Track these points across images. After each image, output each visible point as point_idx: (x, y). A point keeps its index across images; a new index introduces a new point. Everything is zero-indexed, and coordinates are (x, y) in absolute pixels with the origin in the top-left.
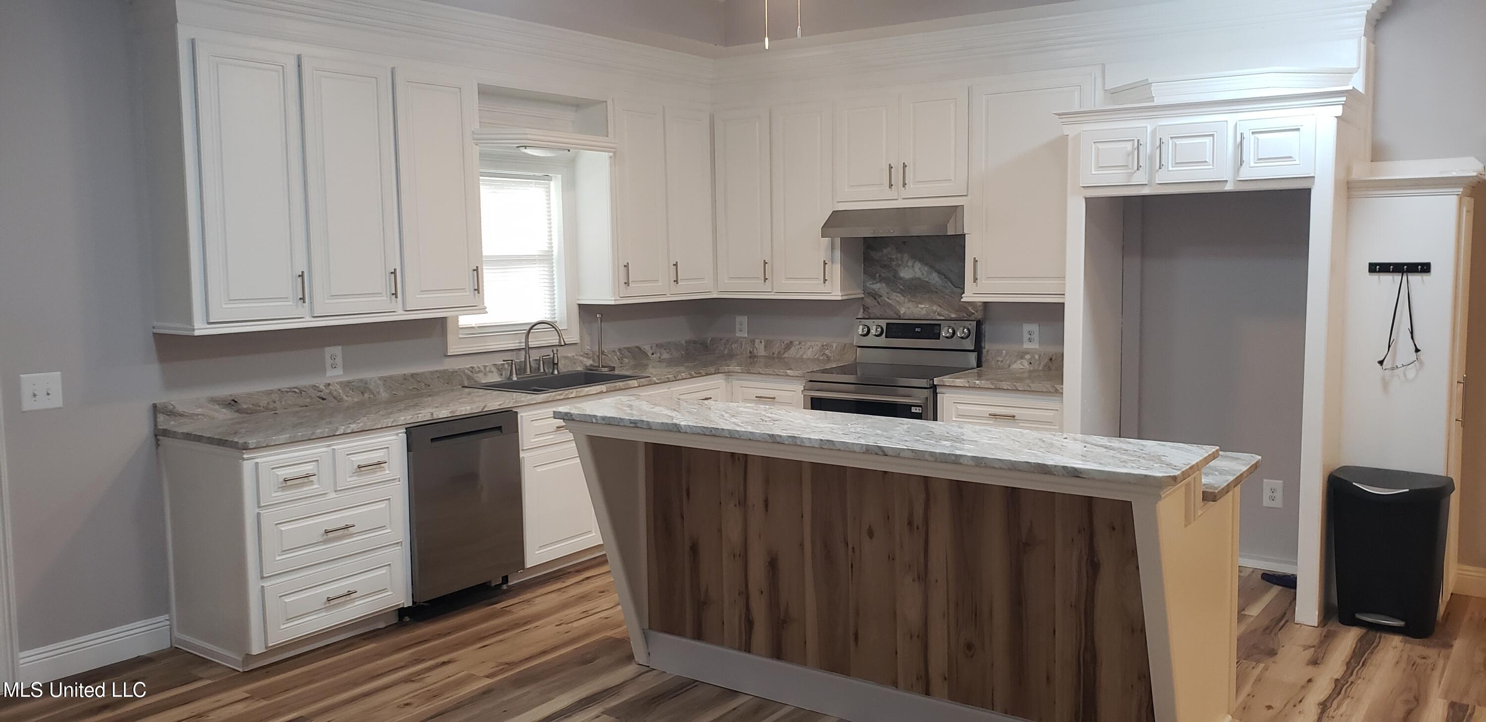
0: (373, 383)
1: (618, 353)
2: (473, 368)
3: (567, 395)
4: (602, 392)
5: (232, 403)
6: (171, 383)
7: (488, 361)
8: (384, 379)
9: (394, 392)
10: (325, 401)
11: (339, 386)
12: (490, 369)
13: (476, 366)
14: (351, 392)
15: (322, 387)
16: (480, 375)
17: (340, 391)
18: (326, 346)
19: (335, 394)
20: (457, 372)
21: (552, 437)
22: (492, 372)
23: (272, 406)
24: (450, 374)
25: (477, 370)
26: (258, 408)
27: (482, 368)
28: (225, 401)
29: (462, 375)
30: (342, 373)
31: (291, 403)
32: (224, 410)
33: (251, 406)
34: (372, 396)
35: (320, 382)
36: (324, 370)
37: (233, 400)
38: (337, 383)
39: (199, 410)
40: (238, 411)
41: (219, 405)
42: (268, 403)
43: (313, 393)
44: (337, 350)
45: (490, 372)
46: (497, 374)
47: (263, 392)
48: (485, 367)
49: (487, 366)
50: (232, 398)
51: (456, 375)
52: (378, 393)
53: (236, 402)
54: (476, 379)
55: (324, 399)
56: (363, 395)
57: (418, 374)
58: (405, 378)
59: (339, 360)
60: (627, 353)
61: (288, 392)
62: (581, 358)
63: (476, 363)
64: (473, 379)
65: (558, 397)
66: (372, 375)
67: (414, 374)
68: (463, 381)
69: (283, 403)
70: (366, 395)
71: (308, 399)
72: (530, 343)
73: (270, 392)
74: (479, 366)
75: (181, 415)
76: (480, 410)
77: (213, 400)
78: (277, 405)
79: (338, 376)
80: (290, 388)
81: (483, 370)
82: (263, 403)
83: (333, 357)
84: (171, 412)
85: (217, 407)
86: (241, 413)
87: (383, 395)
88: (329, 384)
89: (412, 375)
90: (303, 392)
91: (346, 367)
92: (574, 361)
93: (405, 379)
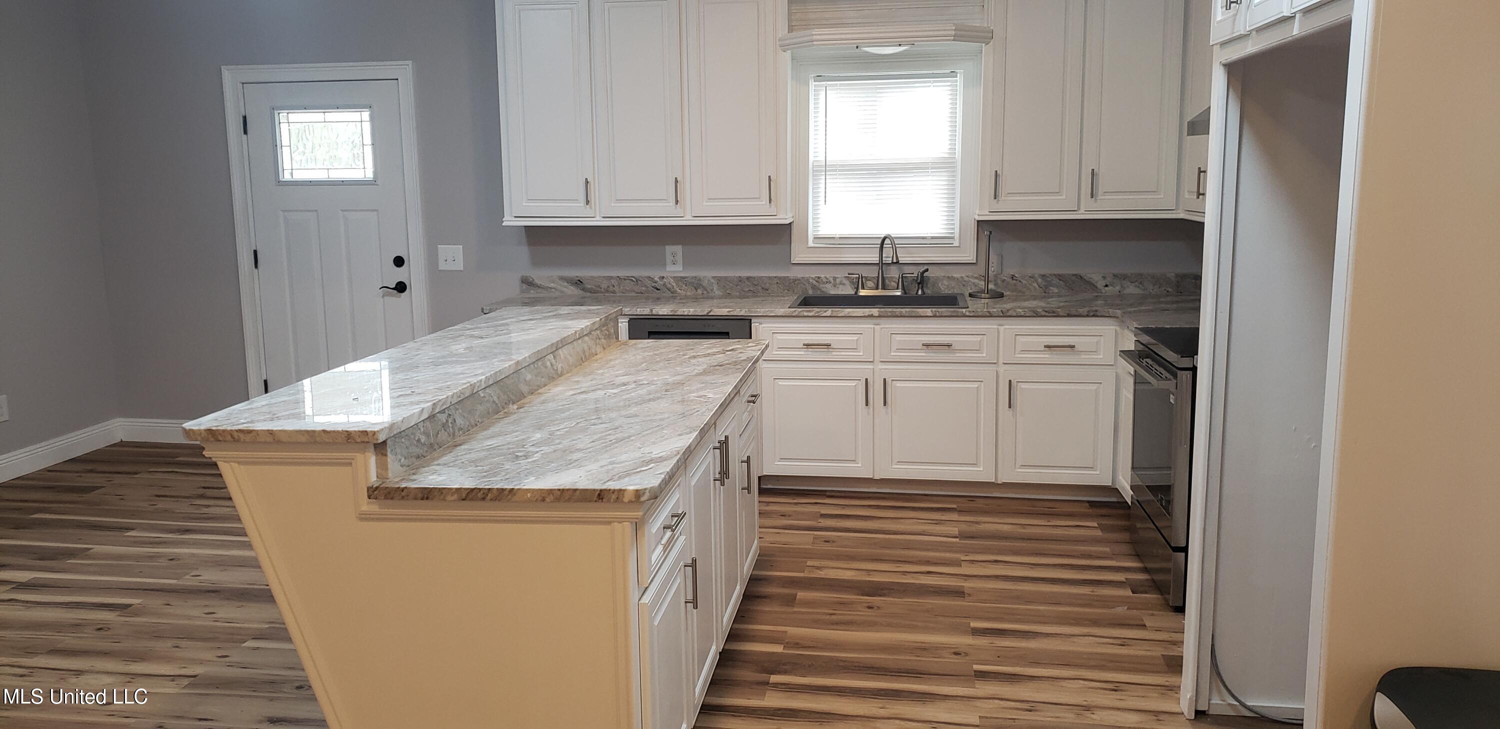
0: (707, 281)
1: (1040, 280)
2: (819, 278)
3: (818, 312)
4: (871, 316)
5: (578, 283)
6: (536, 262)
7: (841, 273)
8: (719, 279)
9: (728, 292)
10: (659, 291)
11: (672, 280)
12: (841, 281)
13: (823, 276)
14: (684, 286)
15: (656, 279)
16: (828, 286)
17: (674, 284)
18: (668, 244)
19: (669, 286)
20: (799, 280)
21: (802, 353)
22: (844, 284)
23: (611, 289)
24: (791, 281)
25: (825, 280)
26: (599, 289)
27: (831, 280)
28: (572, 280)
29: (805, 283)
30: (682, 270)
31: (628, 289)
32: (572, 287)
33: (594, 287)
34: (705, 292)
35: (656, 274)
36: (664, 265)
37: (579, 281)
38: (671, 277)
39: (552, 285)
40: (583, 289)
41: (568, 282)
42: (608, 287)
43: (649, 283)
44: (678, 249)
45: (841, 284)
46: (850, 287)
47: (604, 277)
48: (835, 279)
49: (838, 278)
50: (578, 279)
51: (798, 284)
52: (712, 290)
53: (581, 282)
54: (823, 289)
55: (658, 289)
56: (696, 291)
57: (754, 278)
58: (740, 279)
59: (679, 257)
60: (1055, 281)
61: (625, 279)
62: (976, 281)
63: (823, 273)
64: (819, 289)
65: (806, 314)
66: (707, 274)
67: (751, 277)
68: (806, 289)
69: (621, 288)
70: (700, 291)
71: (643, 288)
72: (884, 259)
73: (610, 278)
74: (828, 276)
75: (539, 287)
76: (705, 313)
77: (562, 278)
78: (616, 289)
79: (678, 271)
80: (628, 277)
81: (832, 281)
82: (604, 285)
83: (674, 255)
84: (530, 283)
85: (566, 284)
86: (586, 292)
87: (716, 293)
88: (663, 277)
89: (748, 278)
90: (639, 282)
91: (686, 265)
92: (964, 283)
93: (740, 281)
